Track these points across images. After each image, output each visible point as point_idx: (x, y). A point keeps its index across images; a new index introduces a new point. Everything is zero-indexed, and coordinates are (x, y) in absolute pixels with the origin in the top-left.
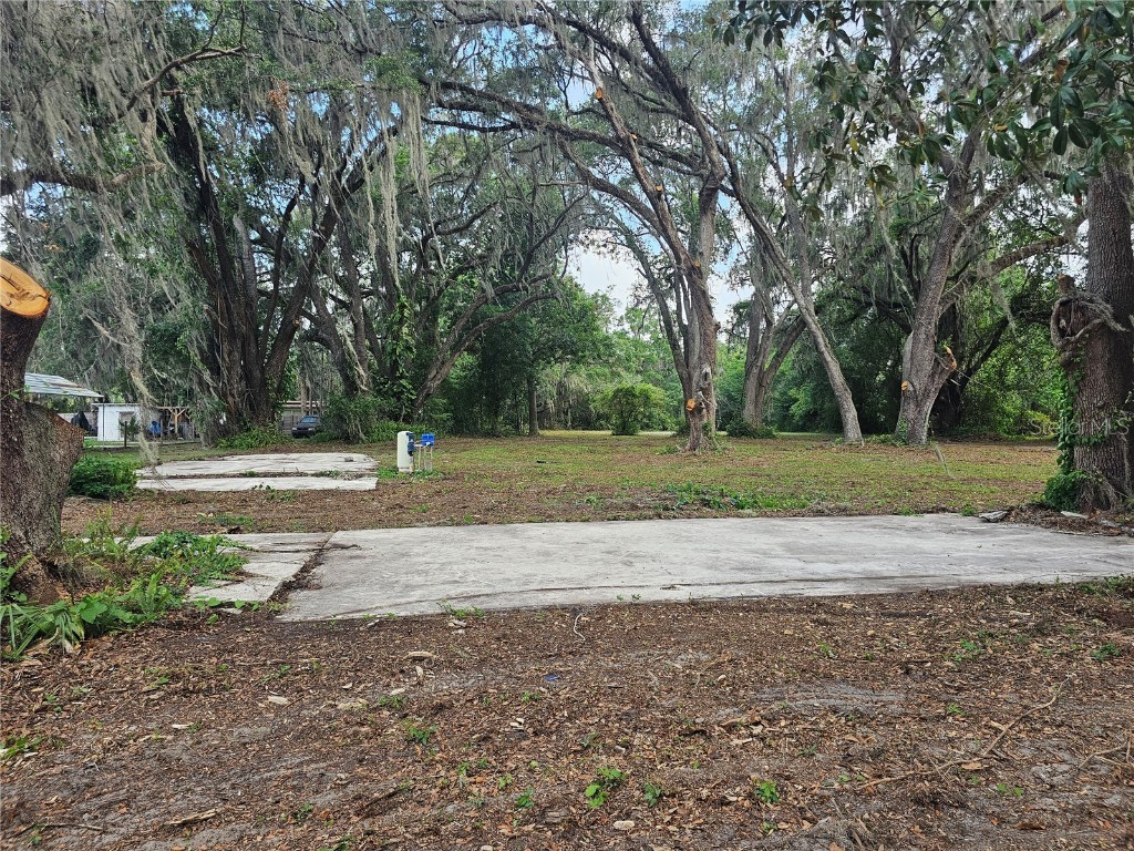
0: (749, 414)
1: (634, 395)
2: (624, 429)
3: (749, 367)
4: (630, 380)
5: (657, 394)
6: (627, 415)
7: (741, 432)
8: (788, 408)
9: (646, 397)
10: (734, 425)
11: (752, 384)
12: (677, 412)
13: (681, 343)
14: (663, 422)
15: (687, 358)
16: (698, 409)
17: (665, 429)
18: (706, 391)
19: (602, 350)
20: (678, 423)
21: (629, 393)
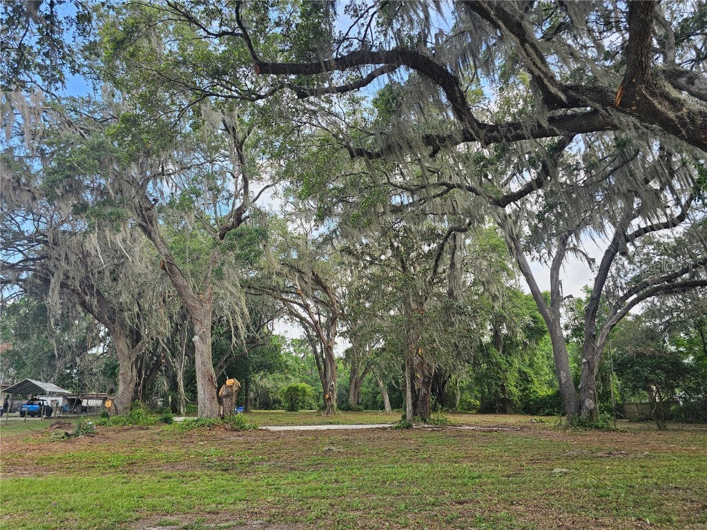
0: (352, 400)
1: (298, 391)
2: (292, 408)
3: (351, 379)
4: (295, 382)
5: (309, 389)
6: (294, 402)
7: (348, 409)
8: (375, 397)
9: (304, 391)
10: (345, 407)
11: (353, 387)
12: (318, 399)
13: (323, 368)
14: (311, 405)
15: (325, 374)
16: (330, 398)
17: (311, 409)
18: (332, 391)
19: (283, 368)
20: (319, 406)
21: (296, 389)
